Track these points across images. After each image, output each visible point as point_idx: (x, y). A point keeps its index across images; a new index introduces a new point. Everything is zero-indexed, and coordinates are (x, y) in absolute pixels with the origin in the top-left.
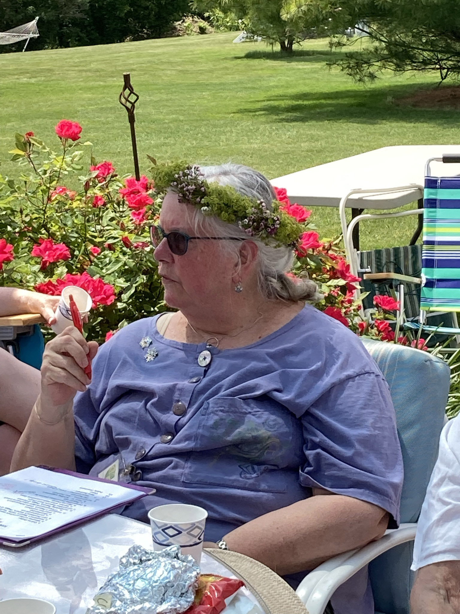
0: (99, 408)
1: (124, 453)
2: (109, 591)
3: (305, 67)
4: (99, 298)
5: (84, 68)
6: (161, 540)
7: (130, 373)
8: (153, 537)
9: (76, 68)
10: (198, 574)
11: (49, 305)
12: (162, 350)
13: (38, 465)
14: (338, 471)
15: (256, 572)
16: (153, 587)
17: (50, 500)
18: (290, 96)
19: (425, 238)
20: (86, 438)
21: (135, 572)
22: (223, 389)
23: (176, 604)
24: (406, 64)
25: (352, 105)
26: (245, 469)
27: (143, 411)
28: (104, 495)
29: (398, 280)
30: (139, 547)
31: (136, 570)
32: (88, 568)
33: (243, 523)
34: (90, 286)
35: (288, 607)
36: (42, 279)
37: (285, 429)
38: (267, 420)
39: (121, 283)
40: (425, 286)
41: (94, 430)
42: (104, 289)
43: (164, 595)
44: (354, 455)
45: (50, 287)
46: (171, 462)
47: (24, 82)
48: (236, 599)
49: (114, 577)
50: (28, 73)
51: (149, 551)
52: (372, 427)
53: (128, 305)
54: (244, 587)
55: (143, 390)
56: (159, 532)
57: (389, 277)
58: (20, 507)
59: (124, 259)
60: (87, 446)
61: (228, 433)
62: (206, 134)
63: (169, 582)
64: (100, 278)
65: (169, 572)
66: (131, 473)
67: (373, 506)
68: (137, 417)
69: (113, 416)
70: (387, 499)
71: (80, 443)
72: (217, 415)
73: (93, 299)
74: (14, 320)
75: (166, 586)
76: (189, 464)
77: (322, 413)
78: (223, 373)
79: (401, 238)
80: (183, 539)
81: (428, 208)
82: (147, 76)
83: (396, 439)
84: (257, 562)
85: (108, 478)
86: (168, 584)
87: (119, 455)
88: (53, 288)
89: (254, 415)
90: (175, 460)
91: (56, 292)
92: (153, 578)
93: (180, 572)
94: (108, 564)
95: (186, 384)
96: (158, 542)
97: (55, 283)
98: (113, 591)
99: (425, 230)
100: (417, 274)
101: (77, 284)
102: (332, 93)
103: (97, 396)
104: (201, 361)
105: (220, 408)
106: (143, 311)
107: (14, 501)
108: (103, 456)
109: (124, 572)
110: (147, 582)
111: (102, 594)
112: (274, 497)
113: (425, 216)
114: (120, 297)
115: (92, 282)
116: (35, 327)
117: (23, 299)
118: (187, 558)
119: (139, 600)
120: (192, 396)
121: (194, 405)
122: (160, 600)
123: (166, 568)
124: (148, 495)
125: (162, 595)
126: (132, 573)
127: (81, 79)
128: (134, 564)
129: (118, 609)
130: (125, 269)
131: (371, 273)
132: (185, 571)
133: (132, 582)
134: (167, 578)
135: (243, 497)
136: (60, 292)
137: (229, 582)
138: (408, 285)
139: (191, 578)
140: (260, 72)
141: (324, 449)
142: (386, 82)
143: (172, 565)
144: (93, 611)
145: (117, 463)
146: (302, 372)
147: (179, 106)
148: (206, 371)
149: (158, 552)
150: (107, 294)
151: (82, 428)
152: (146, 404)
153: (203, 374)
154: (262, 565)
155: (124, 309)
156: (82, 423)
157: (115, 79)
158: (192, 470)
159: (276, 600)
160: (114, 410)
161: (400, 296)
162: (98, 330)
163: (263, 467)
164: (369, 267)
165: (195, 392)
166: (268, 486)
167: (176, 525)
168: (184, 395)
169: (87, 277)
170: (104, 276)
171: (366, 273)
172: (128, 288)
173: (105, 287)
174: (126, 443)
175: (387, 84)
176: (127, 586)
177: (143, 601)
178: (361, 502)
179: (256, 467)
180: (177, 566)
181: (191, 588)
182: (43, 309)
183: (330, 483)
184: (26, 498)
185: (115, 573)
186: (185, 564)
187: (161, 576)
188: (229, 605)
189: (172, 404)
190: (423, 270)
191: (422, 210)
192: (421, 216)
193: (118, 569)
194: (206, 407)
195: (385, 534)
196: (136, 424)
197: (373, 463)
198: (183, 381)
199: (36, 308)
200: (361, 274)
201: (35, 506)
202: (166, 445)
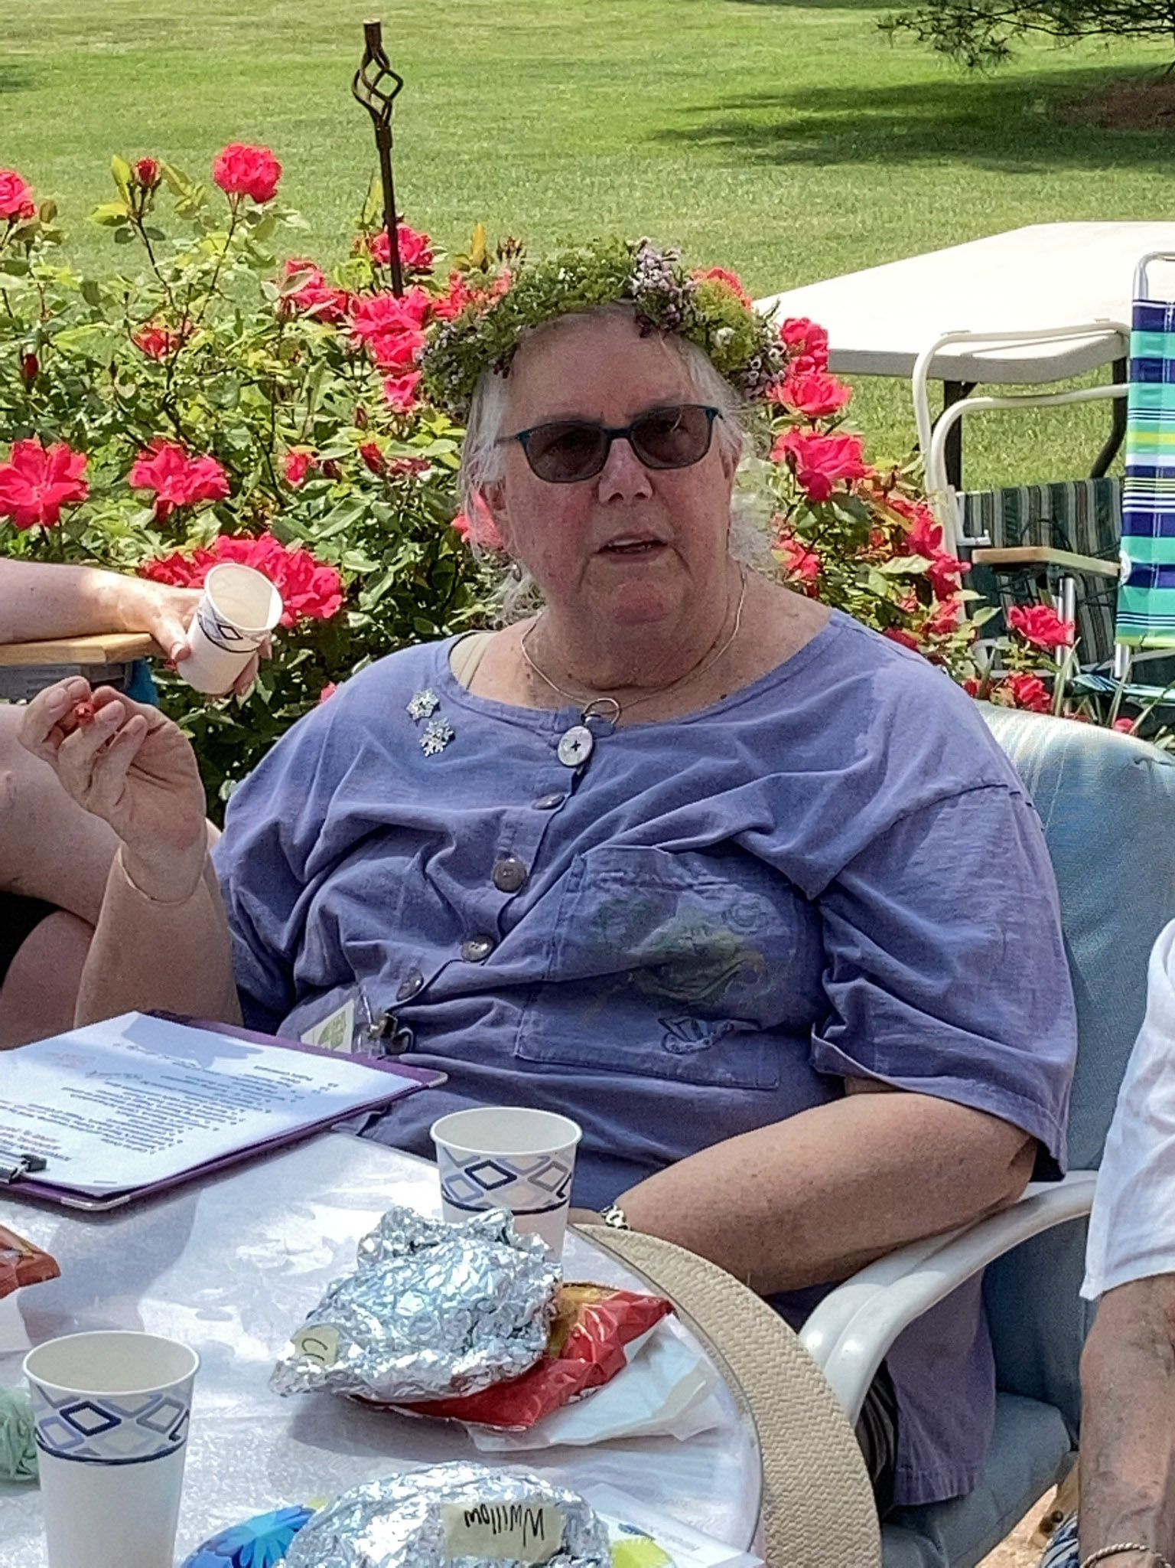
0: (303, 869)
1: (367, 984)
2: (333, 1320)
3: (823, 21)
4: (301, 599)
5: (254, 19)
6: (462, 1195)
7: (383, 783)
8: (443, 1188)
9: (233, 19)
10: (555, 1280)
11: (174, 610)
12: (465, 725)
13: (149, 1009)
14: (910, 1032)
15: (700, 1286)
16: (442, 1312)
17: (181, 1096)
18: (784, 96)
19: (1130, 460)
20: (270, 945)
21: (395, 1273)
22: (622, 827)
23: (501, 1355)
24: (1084, 19)
25: (944, 121)
26: (675, 1029)
27: (417, 881)
28: (315, 1085)
29: (1061, 567)
30: (407, 1213)
31: (400, 1268)
32: (276, 1264)
33: (669, 1162)
34: (279, 567)
35: (778, 1374)
36: (156, 547)
37: (778, 929)
38: (733, 905)
39: (356, 563)
40: (1127, 584)
41: (289, 925)
42: (316, 577)
43: (470, 1332)
44: (948, 991)
45: (177, 569)
46: (489, 1008)
47: (98, 52)
48: (651, 1346)
49: (345, 1285)
50: (109, 30)
51: (434, 1223)
52: (999, 922)
53: (376, 618)
54: (672, 1316)
55: (419, 826)
56: (459, 1177)
57: (1038, 559)
58: (102, 1113)
59: (367, 499)
60: (270, 964)
61: (631, 938)
62: (567, 192)
63: (484, 1299)
64: (303, 548)
65: (485, 1273)
66: (386, 1033)
67: (998, 1122)
68: (402, 897)
69: (340, 890)
70: (1033, 1104)
71: (251, 958)
72: (608, 891)
73: (288, 603)
74: (84, 648)
75: (476, 1308)
76: (532, 1015)
77: (871, 884)
78: (620, 784)
79: (1067, 461)
80: (520, 1194)
81: (1140, 381)
82: (414, 40)
83: (1057, 954)
84: (702, 1260)
85: (328, 1045)
86: (480, 1306)
87: (354, 988)
88: (184, 573)
89: (700, 892)
90: (498, 1002)
91: (192, 582)
92: (443, 1290)
93: (512, 1275)
94: (327, 1256)
95: (527, 811)
96: (455, 1200)
97: (189, 558)
98: (343, 1321)
99: (1130, 437)
100: (1110, 552)
101: (248, 561)
102: (892, 90)
103: (299, 838)
104: (565, 753)
105: (613, 874)
106: (412, 635)
107: (87, 1097)
108: (312, 990)
109: (370, 1274)
110: (427, 1299)
111: (313, 1327)
112: (750, 1099)
113: (1130, 404)
114: (356, 597)
115: (283, 560)
116: (136, 666)
117: (105, 597)
118: (528, 1240)
119: (407, 1343)
120: (542, 843)
121: (547, 865)
122: (460, 1343)
123: (477, 1265)
124: (427, 1088)
125: (464, 1332)
126: (389, 1275)
127: (246, 48)
128: (396, 1254)
129: (356, 1366)
130: (367, 527)
131: (989, 548)
132: (525, 1274)
133: (389, 1299)
134: (478, 1290)
135: (671, 1099)
136: (202, 582)
137: (634, 1303)
138: (1087, 579)
139: (540, 1289)
140: (706, 34)
141: (873, 979)
142: (1032, 62)
143: (490, 1259)
144: (292, 1369)
145: (350, 1005)
146: (824, 781)
147: (495, 119)
148: (577, 780)
149: (455, 1226)
150: (325, 588)
151: (258, 920)
152: (424, 862)
153: (570, 787)
154: (715, 1267)
155: (366, 629)
156: (258, 908)
157: (334, 47)
158: (541, 1029)
159: (748, 1355)
160: (342, 877)
161: (1065, 607)
162: (297, 681)
163: (720, 1026)
164: (986, 532)
165: (550, 832)
166: (733, 1074)
167: (501, 1160)
168: (523, 840)
169: (271, 546)
170: (313, 544)
171: (977, 547)
172: (375, 578)
173: (318, 572)
174: (372, 959)
175: (1034, 68)
176: (377, 1308)
177: (416, 1347)
178: (967, 1111)
179: (702, 1023)
180: (503, 1260)
181: (539, 1316)
182: (155, 620)
183: (886, 1066)
184: (119, 1091)
185: (347, 1276)
186: (523, 1255)
187: (462, 1284)
188: (636, 1358)
189: (492, 862)
190: (1126, 541)
191: (1125, 386)
192: (1120, 404)
193: (355, 1267)
194: (576, 870)
195: (1024, 1197)
196: (397, 913)
197: (997, 1013)
198: (522, 805)
199: (140, 618)
200: (965, 552)
201: (141, 1111)
202: (477, 966)
